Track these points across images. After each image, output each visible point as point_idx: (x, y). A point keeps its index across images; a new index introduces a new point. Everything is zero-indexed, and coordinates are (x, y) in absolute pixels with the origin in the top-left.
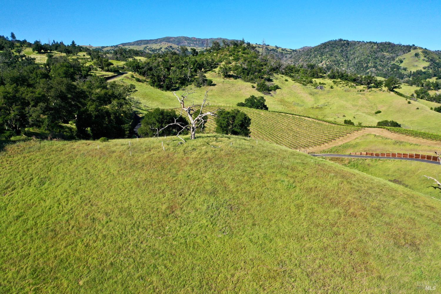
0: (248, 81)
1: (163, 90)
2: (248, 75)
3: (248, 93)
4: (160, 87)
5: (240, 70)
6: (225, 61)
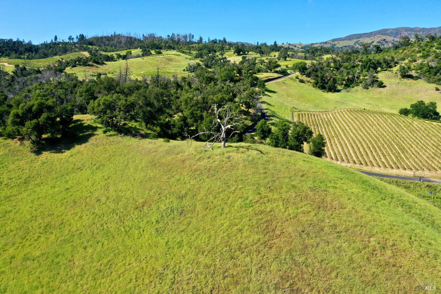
0: (432, 83)
1: (324, 92)
4: (323, 88)
6: (409, 58)
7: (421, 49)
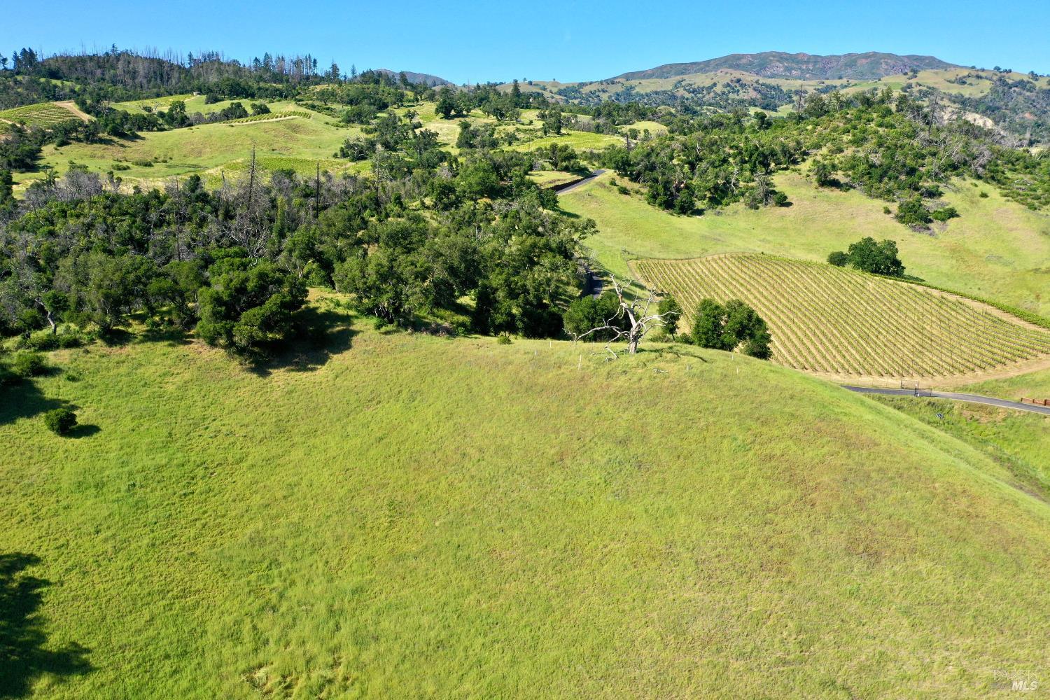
0: (877, 197)
1: (672, 214)
2: (881, 182)
3: (870, 226)
4: (668, 205)
5: (861, 168)
6: (829, 145)
7: (849, 126)
